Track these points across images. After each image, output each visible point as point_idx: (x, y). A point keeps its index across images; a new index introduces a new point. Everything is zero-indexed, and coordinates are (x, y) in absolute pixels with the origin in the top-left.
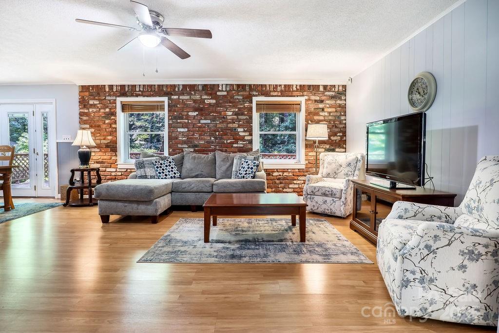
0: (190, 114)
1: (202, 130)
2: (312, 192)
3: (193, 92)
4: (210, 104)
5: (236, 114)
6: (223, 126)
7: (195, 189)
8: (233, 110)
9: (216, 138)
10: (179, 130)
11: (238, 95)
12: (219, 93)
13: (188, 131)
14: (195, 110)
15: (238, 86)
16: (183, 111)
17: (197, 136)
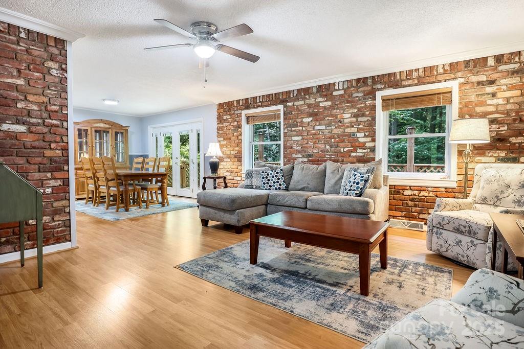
0: (304, 120)
1: (316, 137)
2: (439, 223)
3: (307, 96)
4: (325, 108)
5: (355, 116)
6: (340, 131)
7: (288, 203)
8: (351, 112)
9: (331, 146)
10: (294, 138)
11: (358, 92)
12: (335, 93)
13: (303, 139)
14: (310, 115)
15: (358, 80)
16: (297, 118)
17: (311, 144)
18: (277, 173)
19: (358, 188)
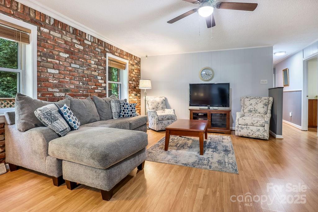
0: (61, 54)
1: (72, 74)
3: (64, 32)
4: (79, 49)
5: (97, 64)
6: (89, 72)
8: (95, 60)
9: (83, 84)
11: (98, 48)
12: (86, 42)
13: (60, 73)
14: (66, 52)
15: (98, 40)
16: (54, 49)
17: (67, 79)
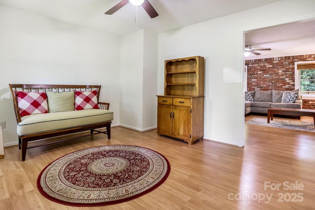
0: (258, 72)
1: (264, 80)
3: (260, 63)
4: (269, 68)
5: (284, 71)
6: (277, 77)
7: (262, 106)
8: (282, 70)
9: (272, 84)
10: (253, 80)
11: (286, 62)
12: (274, 62)
13: (257, 80)
14: (261, 70)
15: (286, 57)
16: (254, 71)
17: (262, 82)
18: (249, 94)
19: (293, 100)
